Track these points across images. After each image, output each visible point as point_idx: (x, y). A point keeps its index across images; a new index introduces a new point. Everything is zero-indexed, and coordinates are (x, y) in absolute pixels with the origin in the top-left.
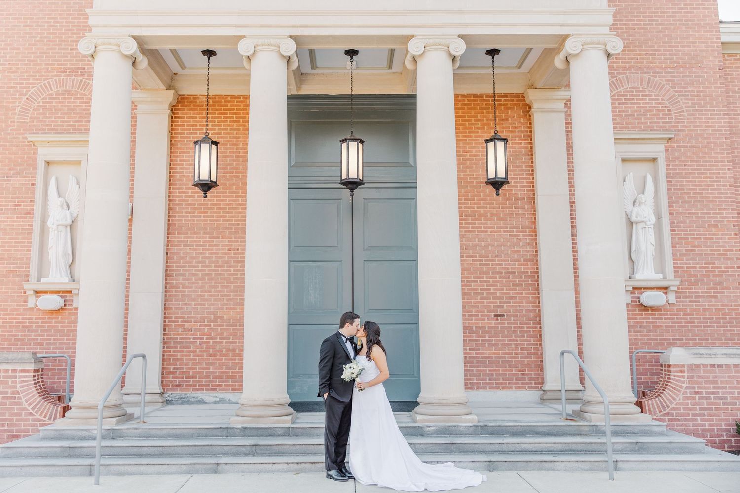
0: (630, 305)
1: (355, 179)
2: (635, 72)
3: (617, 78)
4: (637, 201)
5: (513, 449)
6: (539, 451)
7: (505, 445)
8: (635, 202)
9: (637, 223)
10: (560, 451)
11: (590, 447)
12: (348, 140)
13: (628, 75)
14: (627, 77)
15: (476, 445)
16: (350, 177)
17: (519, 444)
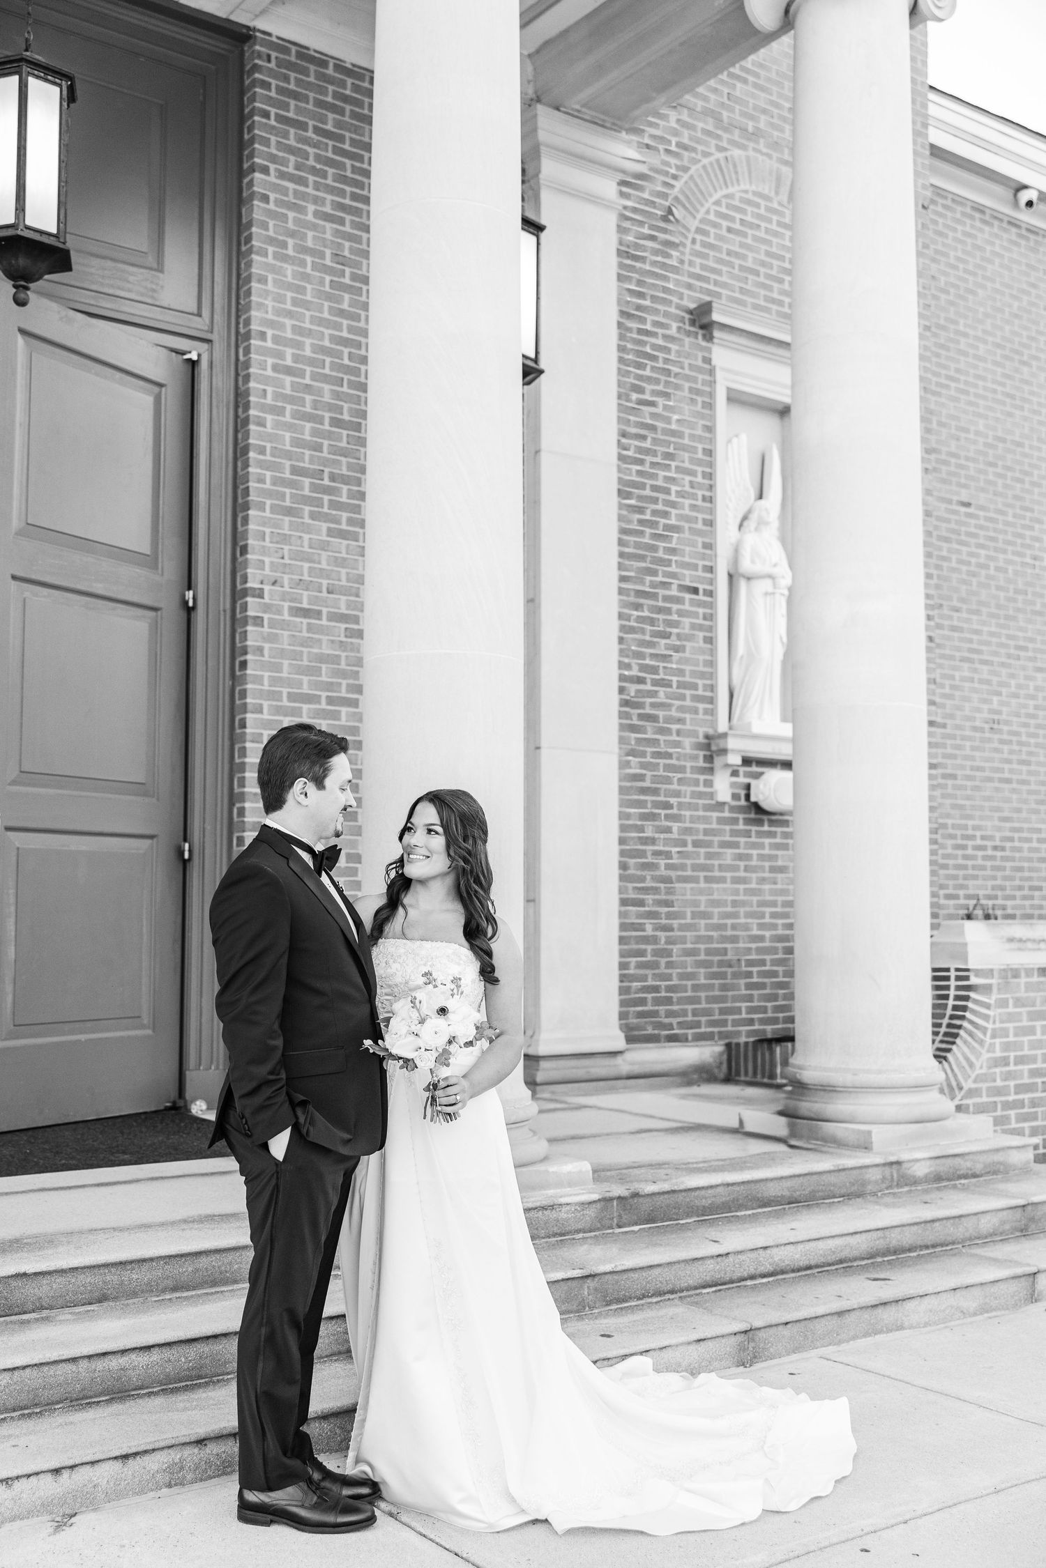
0: (727, 808)
1: (50, 234)
2: (765, 150)
3: (728, 154)
4: (754, 517)
5: (752, 1271)
6: (817, 1266)
7: (731, 1258)
8: (745, 518)
9: (749, 579)
10: (863, 1259)
11: (930, 1236)
12: (25, 69)
13: (751, 153)
14: (748, 158)
15: (656, 1271)
16: (28, 222)
17: (768, 1251)
